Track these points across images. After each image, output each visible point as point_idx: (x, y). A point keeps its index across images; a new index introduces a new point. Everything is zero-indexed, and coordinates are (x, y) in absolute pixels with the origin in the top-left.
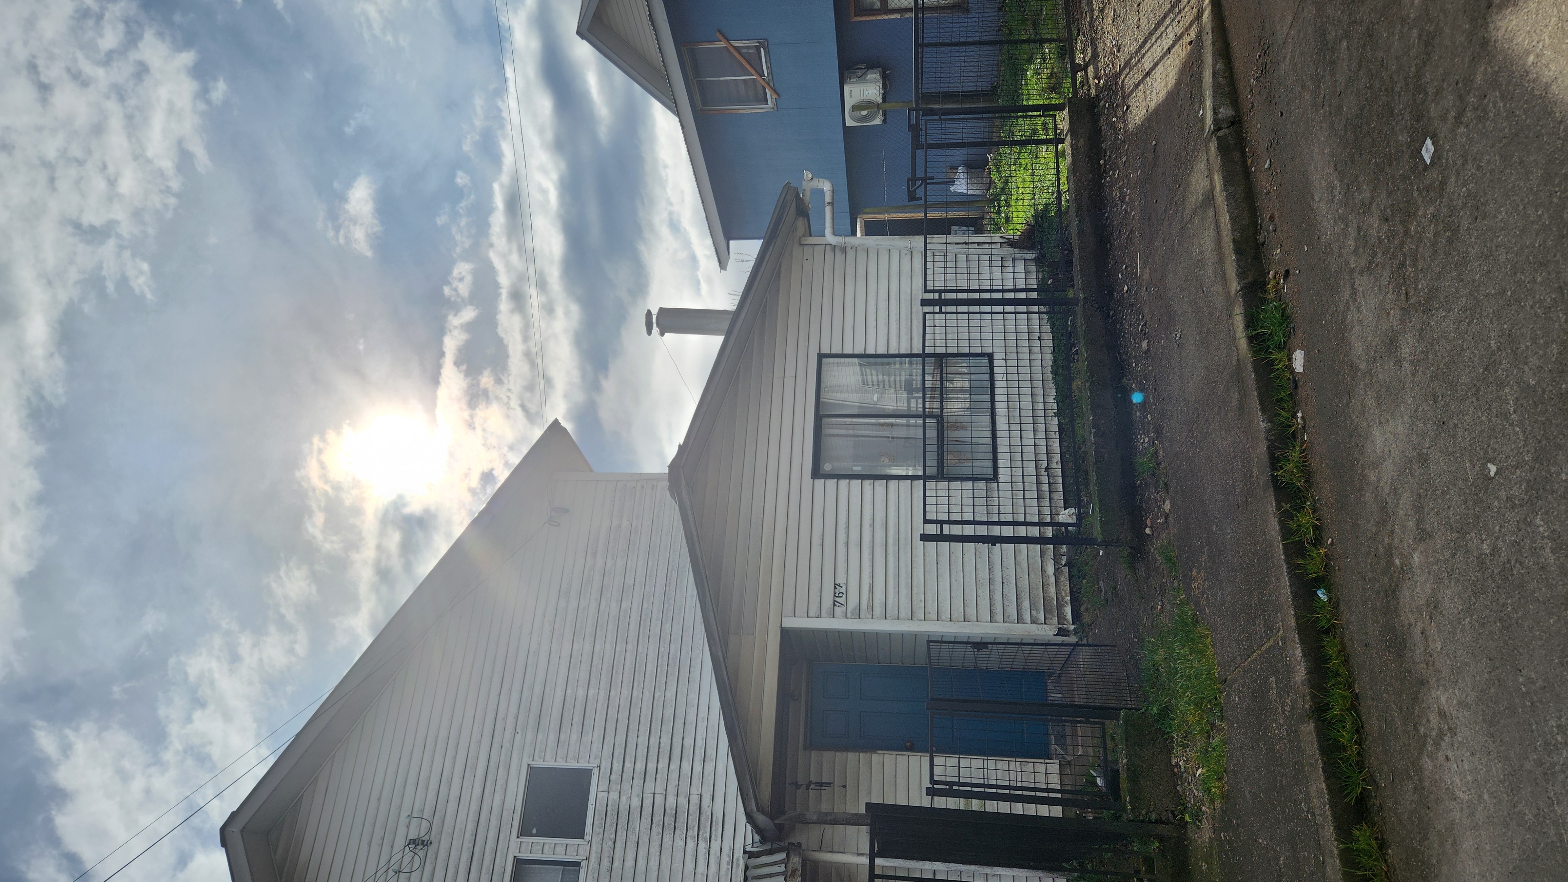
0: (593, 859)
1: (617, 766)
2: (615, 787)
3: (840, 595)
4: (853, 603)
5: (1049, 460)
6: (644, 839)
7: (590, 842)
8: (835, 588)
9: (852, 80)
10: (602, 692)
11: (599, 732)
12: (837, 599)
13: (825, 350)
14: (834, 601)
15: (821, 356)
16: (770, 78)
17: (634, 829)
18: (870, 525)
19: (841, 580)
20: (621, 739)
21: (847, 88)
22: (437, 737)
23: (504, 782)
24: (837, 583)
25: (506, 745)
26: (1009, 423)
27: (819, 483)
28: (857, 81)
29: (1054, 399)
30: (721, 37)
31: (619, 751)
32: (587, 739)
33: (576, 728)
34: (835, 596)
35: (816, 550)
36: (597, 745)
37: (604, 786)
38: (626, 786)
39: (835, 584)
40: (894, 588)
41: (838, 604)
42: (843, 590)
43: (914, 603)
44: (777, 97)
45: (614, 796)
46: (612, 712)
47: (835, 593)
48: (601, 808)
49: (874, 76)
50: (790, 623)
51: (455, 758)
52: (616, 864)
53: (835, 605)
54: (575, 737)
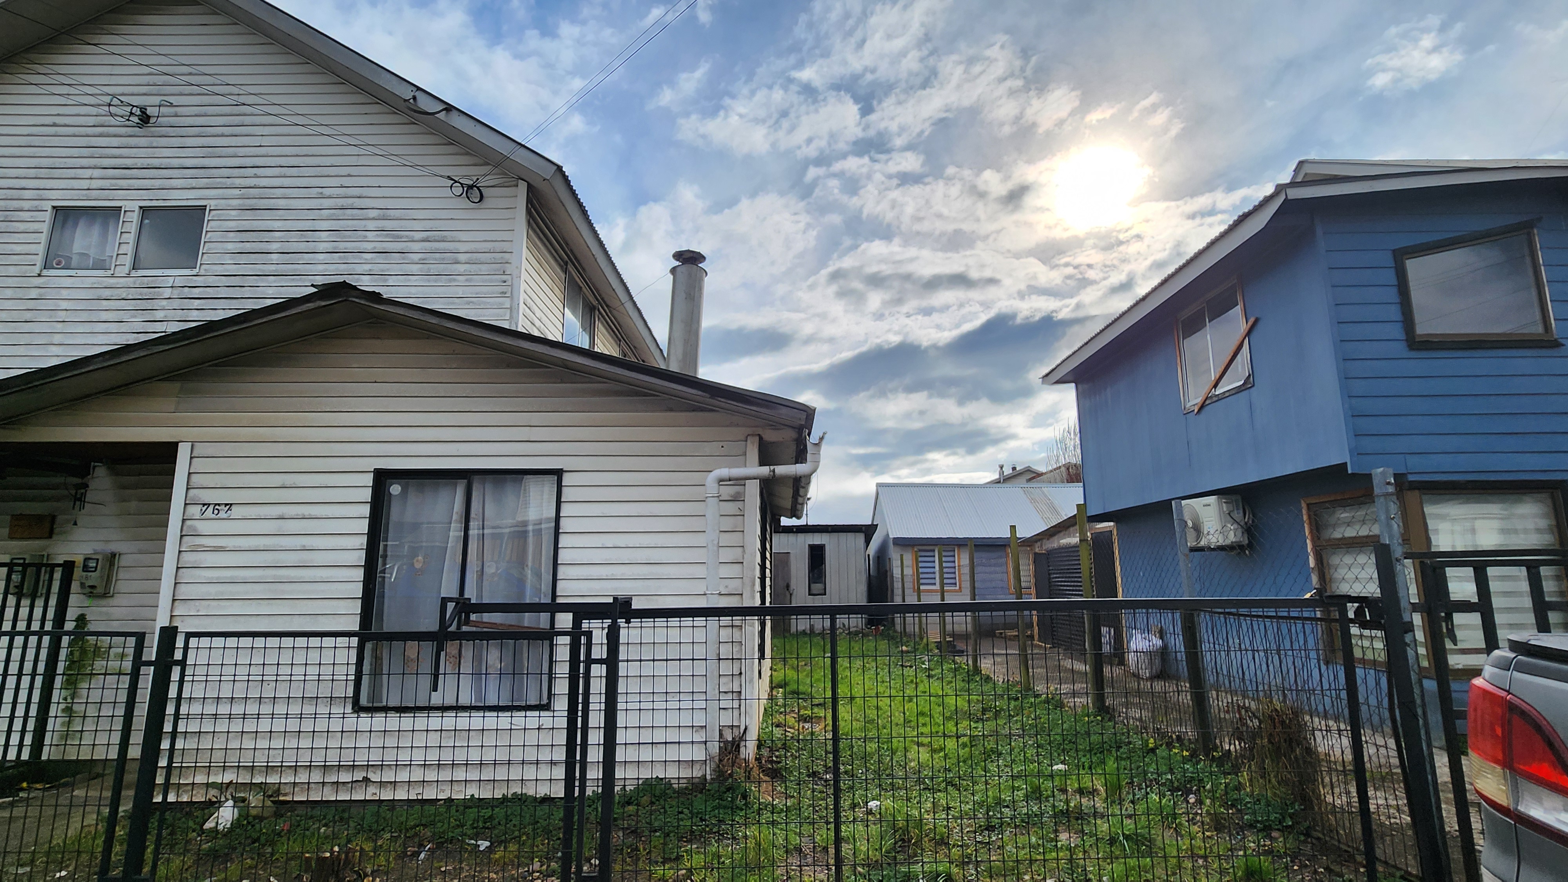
0: (112, 281)
1: (196, 292)
2: (176, 293)
3: (216, 512)
4: (203, 527)
5: (381, 784)
6: (124, 327)
7: (128, 276)
8: (226, 505)
9: (1224, 505)
10: (273, 267)
11: (233, 270)
12: (211, 507)
13: (567, 479)
14: (209, 504)
15: (558, 473)
16: (1215, 399)
17: (135, 317)
18: (304, 546)
19: (236, 512)
20: (223, 292)
21: (1212, 499)
22: (245, 115)
23: (194, 185)
24: (233, 507)
25: (229, 182)
26: (441, 730)
27: (369, 479)
28: (1224, 512)
29: (473, 795)
30: (1250, 323)
31: (210, 292)
32: (228, 259)
33: (240, 247)
34: (216, 504)
35: (278, 480)
36: (220, 270)
37: (179, 282)
38: (176, 304)
39: (231, 504)
40: (218, 578)
41: (204, 509)
42: (222, 515)
43: (197, 603)
44: (1196, 411)
45: (167, 293)
46: (251, 281)
47: (219, 505)
48: (158, 282)
49: (1232, 536)
50: (183, 453)
51: (223, 135)
52: (105, 303)
53: (204, 505)
54: (230, 247)
